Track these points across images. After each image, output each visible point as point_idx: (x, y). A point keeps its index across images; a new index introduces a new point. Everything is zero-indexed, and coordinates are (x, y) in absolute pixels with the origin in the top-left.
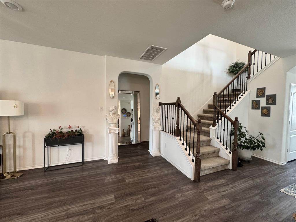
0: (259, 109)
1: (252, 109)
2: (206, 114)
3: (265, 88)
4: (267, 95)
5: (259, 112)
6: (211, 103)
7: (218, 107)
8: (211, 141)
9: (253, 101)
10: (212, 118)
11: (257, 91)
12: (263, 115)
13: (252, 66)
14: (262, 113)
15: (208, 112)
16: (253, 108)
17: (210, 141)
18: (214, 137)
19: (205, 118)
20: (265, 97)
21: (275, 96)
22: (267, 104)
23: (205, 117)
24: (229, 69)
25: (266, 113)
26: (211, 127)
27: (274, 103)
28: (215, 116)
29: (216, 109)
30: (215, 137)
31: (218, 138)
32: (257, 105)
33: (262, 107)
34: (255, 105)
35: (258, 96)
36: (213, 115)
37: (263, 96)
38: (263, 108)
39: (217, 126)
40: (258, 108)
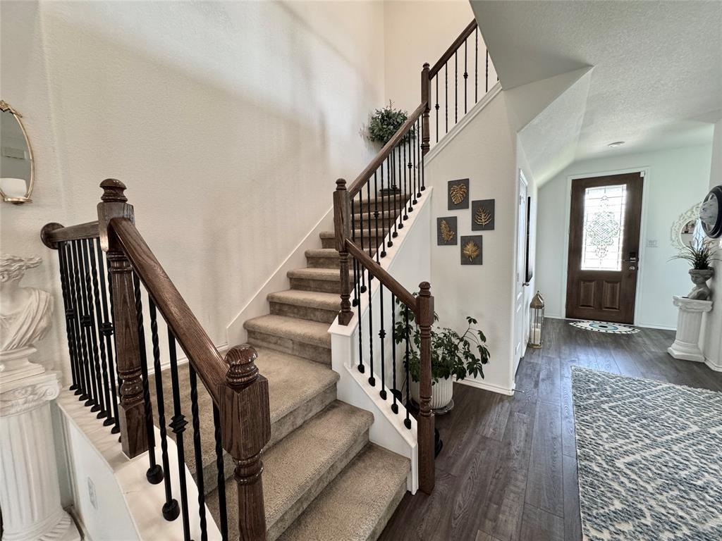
0: (456, 244)
1: (438, 245)
2: (315, 266)
3: (468, 179)
4: (473, 202)
5: (455, 250)
6: (330, 229)
7: (354, 241)
8: (339, 386)
9: (440, 220)
10: (336, 282)
11: (449, 190)
12: (466, 260)
13: (432, 113)
14: (463, 255)
15: (322, 261)
16: (442, 241)
17: (336, 384)
18: (347, 365)
19: (312, 284)
20: (468, 207)
21: (492, 202)
22: (474, 229)
23: (314, 280)
24: (370, 128)
25: (473, 255)
26: (335, 327)
27: (490, 226)
28: (344, 273)
29: (346, 249)
30: (353, 364)
31: (361, 369)
32: (450, 231)
33: (462, 237)
34: (446, 232)
35: (452, 206)
36: (337, 272)
37: (463, 205)
38: (466, 240)
39: (355, 320)
40: (454, 242)
